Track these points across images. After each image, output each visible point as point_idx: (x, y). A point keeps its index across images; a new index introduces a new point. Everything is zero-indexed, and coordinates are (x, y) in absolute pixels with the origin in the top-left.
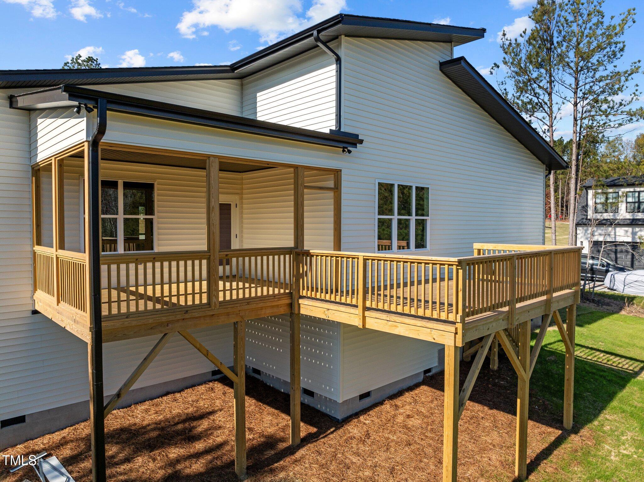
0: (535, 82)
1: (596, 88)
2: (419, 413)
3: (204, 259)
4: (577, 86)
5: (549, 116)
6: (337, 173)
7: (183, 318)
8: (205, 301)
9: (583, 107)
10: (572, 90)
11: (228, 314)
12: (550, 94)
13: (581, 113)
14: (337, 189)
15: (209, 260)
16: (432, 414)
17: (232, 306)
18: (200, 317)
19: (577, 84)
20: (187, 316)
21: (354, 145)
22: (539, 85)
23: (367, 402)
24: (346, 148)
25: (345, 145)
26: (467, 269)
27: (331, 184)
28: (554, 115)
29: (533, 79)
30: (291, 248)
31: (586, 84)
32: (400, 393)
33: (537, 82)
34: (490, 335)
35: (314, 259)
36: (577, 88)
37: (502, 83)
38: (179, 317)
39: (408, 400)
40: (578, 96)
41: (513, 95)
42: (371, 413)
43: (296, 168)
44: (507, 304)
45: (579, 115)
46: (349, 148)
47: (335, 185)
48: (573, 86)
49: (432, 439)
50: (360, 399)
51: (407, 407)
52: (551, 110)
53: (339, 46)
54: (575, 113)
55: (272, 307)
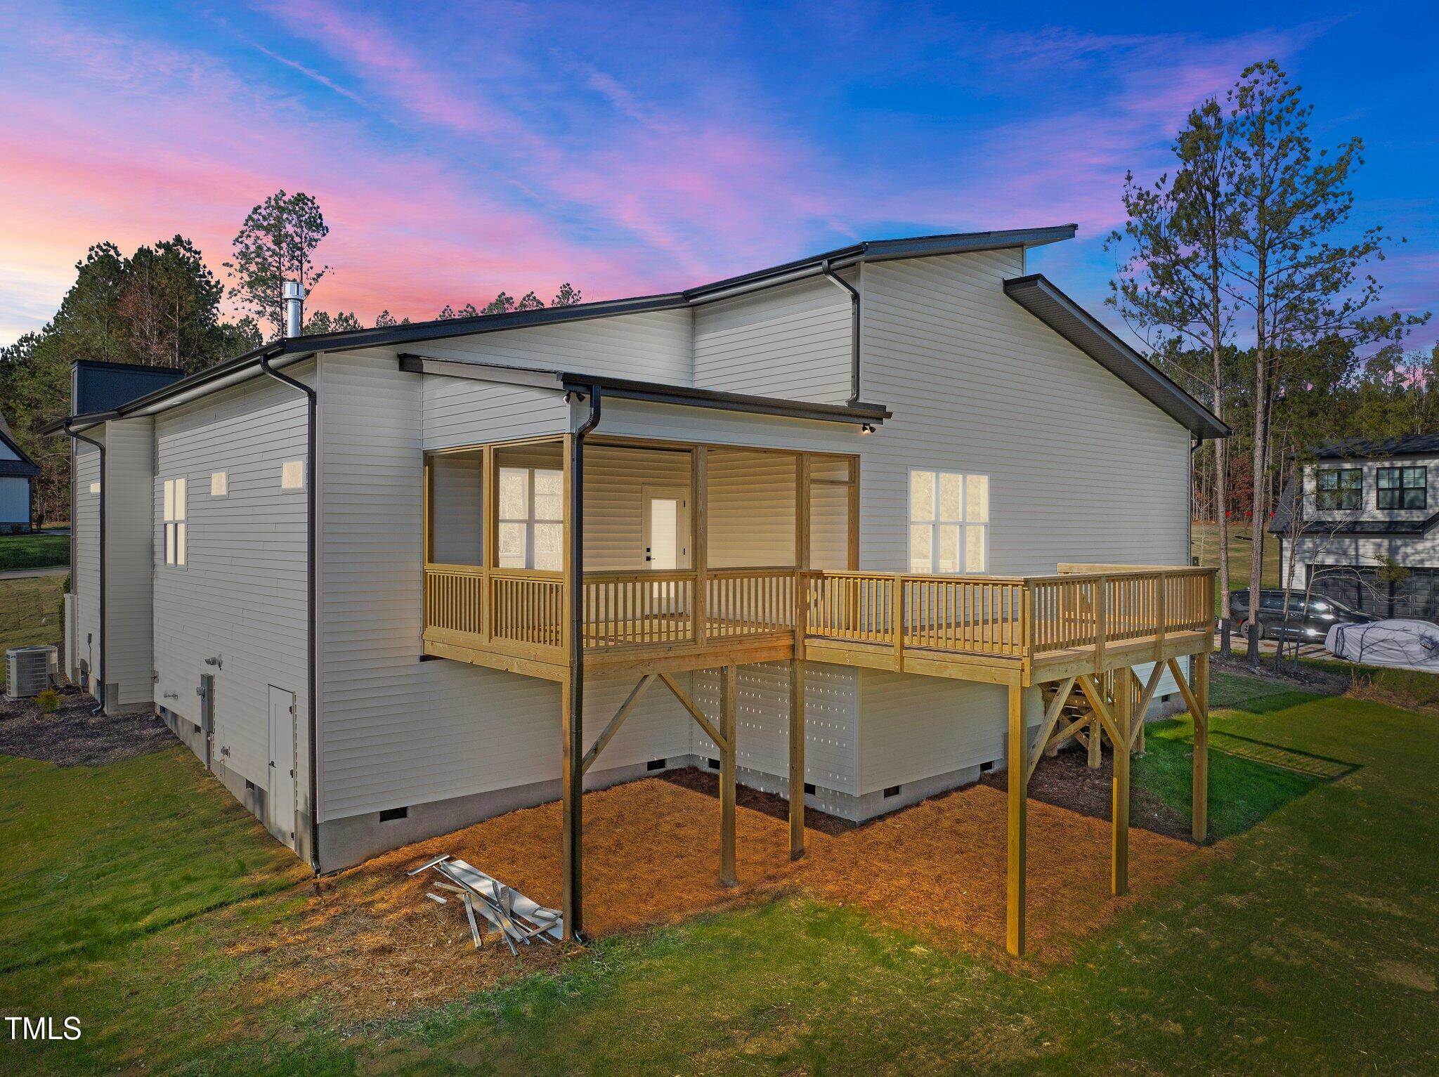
0: (1187, 267)
1: (1298, 279)
2: (973, 818)
3: (689, 580)
4: (1263, 275)
5: (1213, 330)
6: (854, 460)
7: (666, 656)
8: (689, 635)
9: (1276, 314)
10: (1255, 283)
11: (716, 655)
12: (1214, 289)
13: (1272, 323)
14: (854, 482)
15: (695, 580)
16: (994, 819)
17: (722, 644)
18: (684, 657)
19: (1263, 273)
20: (670, 654)
21: (879, 420)
22: (1193, 273)
23: (894, 802)
24: (869, 425)
25: (866, 421)
26: (1037, 592)
27: (844, 475)
28: (1221, 329)
29: (1183, 261)
30: (793, 568)
31: (1280, 271)
32: (945, 794)
33: (1191, 266)
34: (1068, 679)
35: (827, 582)
36: (1264, 280)
37: (1126, 267)
38: (662, 655)
39: (957, 801)
40: (1266, 292)
41: (1146, 289)
42: (902, 815)
43: (799, 455)
44: (1093, 641)
45: (1268, 329)
46: (871, 425)
47: (850, 476)
48: (1257, 274)
49: (994, 847)
50: (885, 796)
51: (957, 810)
52: (1216, 318)
53: (857, 275)
54: (1261, 325)
55: (769, 648)
